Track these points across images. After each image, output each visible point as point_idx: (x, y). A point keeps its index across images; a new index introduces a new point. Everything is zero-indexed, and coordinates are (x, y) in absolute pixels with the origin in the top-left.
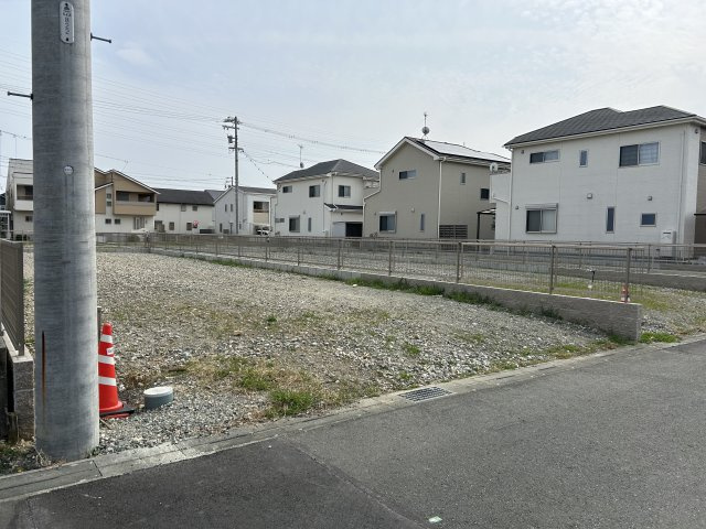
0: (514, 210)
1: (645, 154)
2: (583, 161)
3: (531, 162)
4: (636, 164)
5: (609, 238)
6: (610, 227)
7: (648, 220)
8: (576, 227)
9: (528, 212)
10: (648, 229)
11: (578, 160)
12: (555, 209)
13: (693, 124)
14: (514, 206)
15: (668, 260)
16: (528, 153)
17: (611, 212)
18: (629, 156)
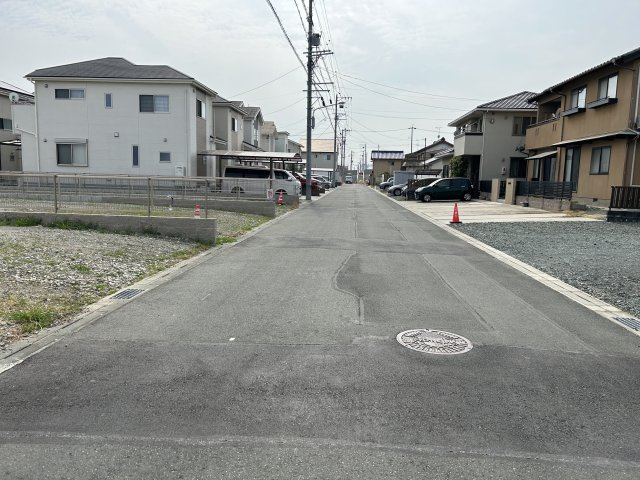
0: (42, 142)
1: (158, 103)
2: (109, 103)
3: (56, 97)
4: (152, 111)
5: (135, 171)
6: (136, 162)
7: (165, 157)
8: (105, 161)
9: (58, 146)
10: (165, 165)
11: (103, 102)
12: (85, 145)
13: (192, 85)
14: (42, 138)
15: (179, 189)
16: (52, 88)
17: (136, 149)
18: (147, 104)
